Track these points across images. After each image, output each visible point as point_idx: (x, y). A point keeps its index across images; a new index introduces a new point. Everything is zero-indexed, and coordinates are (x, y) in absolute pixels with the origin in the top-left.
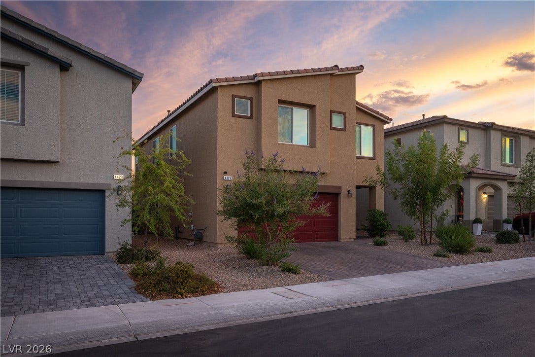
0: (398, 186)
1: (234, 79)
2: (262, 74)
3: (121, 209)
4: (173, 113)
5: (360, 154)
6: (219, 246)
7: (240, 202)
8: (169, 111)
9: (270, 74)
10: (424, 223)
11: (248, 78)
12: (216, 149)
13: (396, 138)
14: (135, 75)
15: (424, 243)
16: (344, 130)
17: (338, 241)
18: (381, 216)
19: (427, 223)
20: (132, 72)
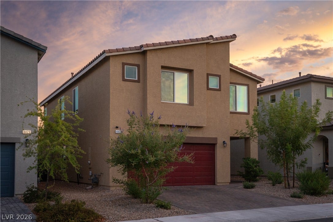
0: (264, 137)
1: (124, 50)
2: (147, 45)
3: (28, 159)
4: (76, 75)
5: (236, 110)
6: (111, 189)
7: (121, 152)
8: (72, 74)
9: (154, 45)
10: (287, 169)
11: (136, 48)
12: (109, 107)
13: (272, 94)
14: (40, 48)
15: (287, 186)
16: (219, 90)
17: (215, 185)
18: (253, 163)
19: (289, 169)
20: (38, 46)
